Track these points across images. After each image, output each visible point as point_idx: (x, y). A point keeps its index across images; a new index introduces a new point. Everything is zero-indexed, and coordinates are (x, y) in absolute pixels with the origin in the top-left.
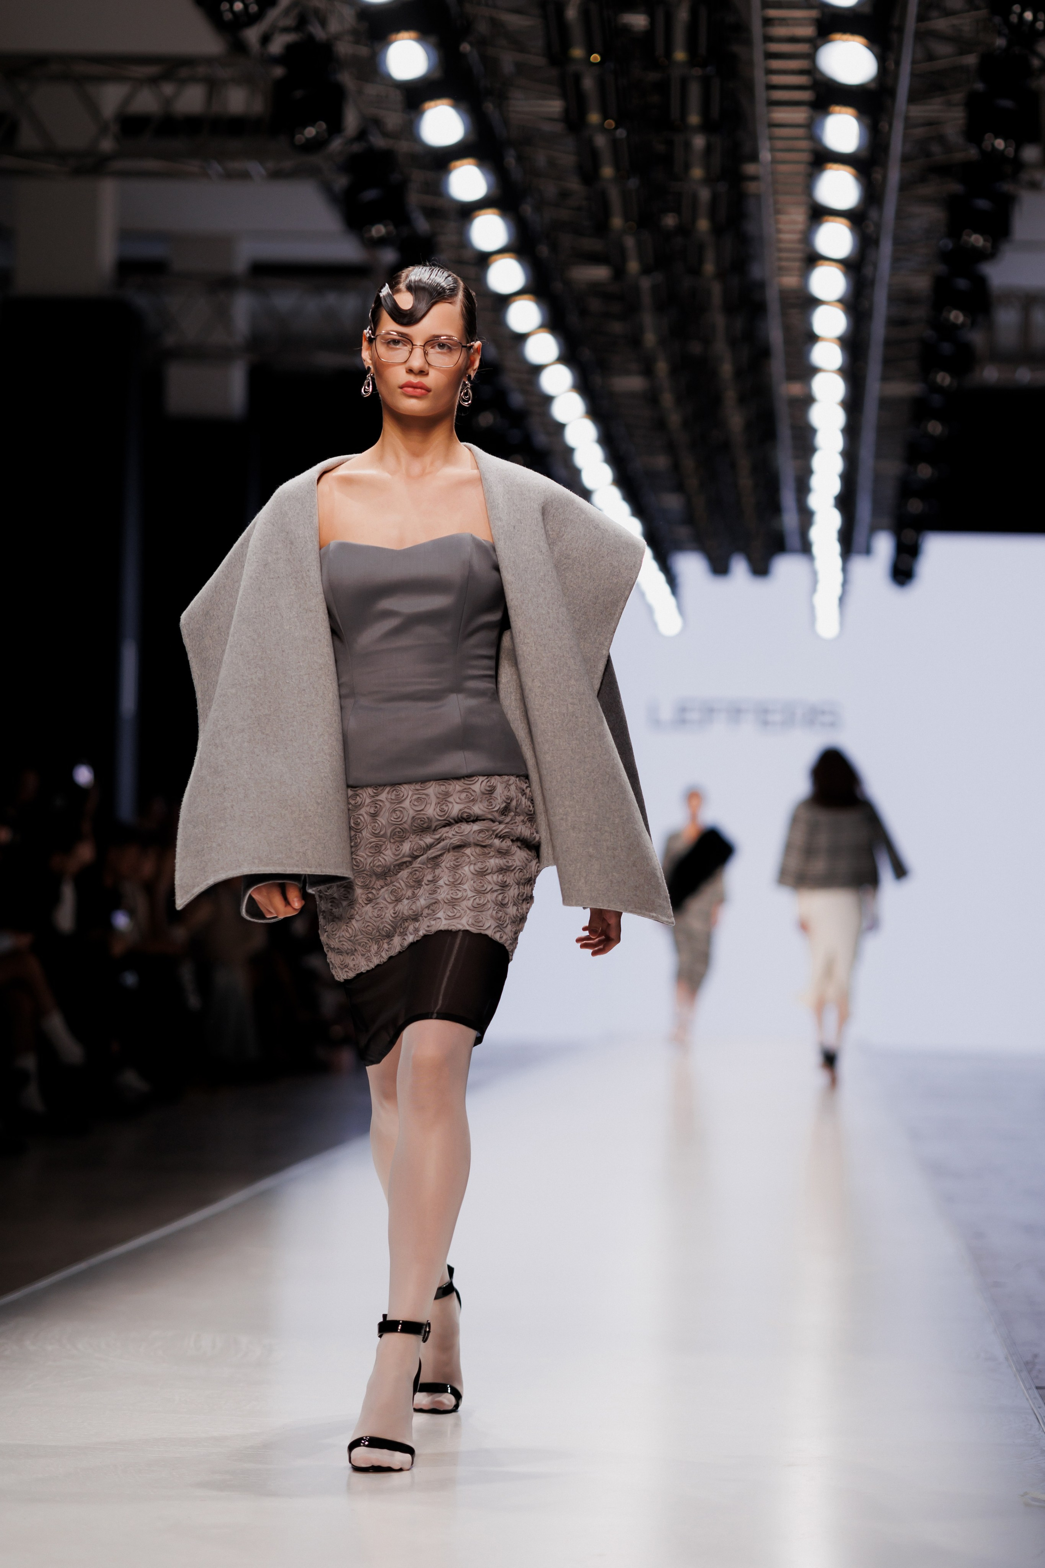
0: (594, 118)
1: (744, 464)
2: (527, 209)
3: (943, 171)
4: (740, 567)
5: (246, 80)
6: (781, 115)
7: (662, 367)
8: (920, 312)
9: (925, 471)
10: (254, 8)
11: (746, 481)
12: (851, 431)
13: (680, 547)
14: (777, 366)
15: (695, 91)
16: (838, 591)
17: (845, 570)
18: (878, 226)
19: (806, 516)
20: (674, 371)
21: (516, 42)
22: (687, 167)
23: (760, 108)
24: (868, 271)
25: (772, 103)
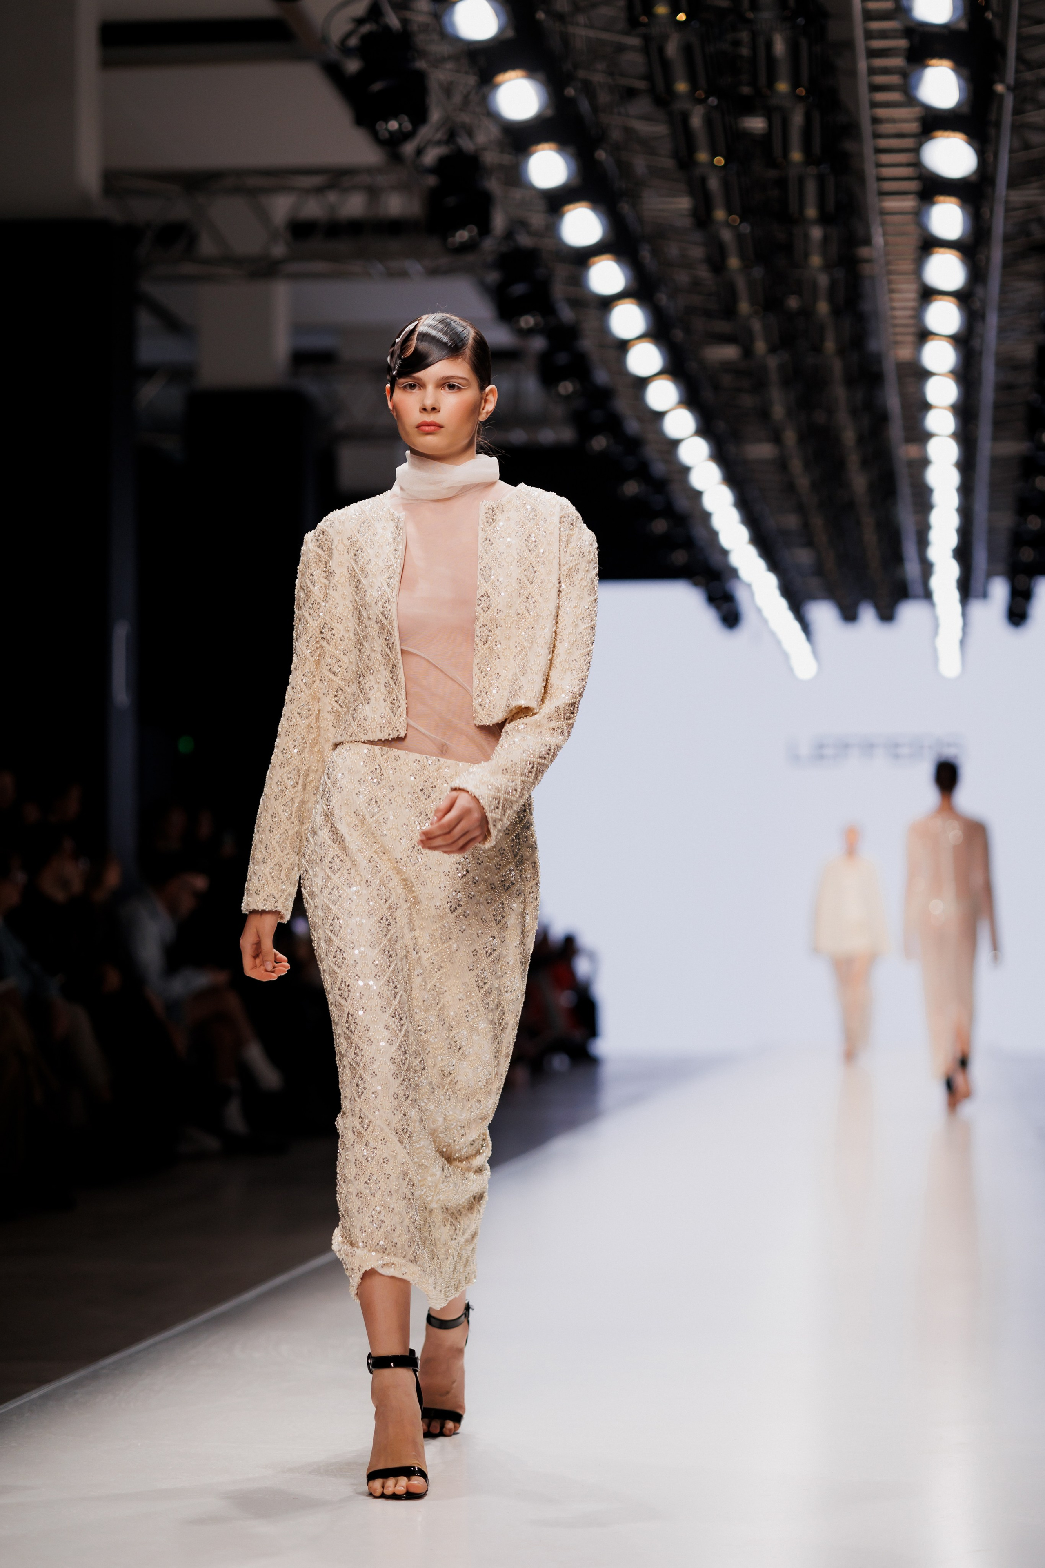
0: (720, 214)
1: (868, 521)
2: (663, 298)
4: (868, 615)
5: (403, 187)
6: (891, 204)
7: (790, 437)
8: (1025, 378)
9: (1034, 523)
10: (408, 126)
11: (870, 536)
12: (966, 490)
13: (813, 597)
14: (896, 430)
15: (811, 188)
16: (958, 634)
17: (964, 614)
18: (984, 302)
19: (927, 568)
20: (802, 439)
21: (647, 145)
22: (806, 255)
23: (872, 198)
24: (976, 343)
25: (883, 194)
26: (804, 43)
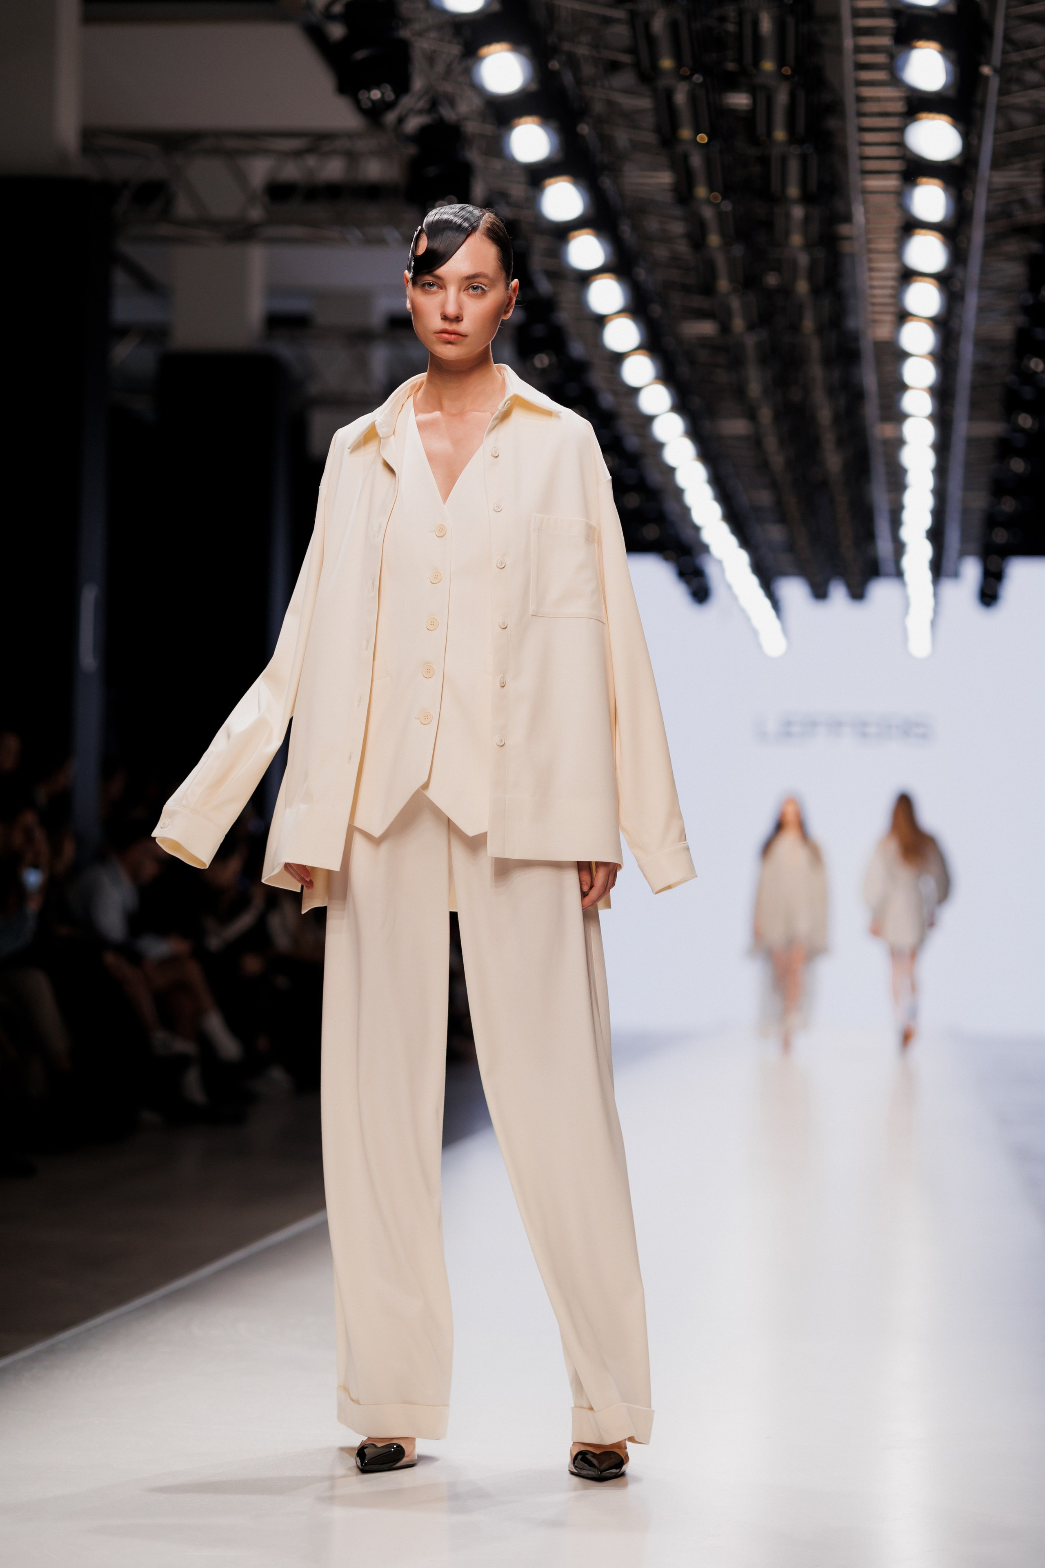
0: (701, 192)
1: (841, 500)
2: (641, 274)
3: (1023, 231)
4: (838, 593)
5: (382, 153)
6: (873, 183)
7: (766, 414)
8: (1003, 360)
9: (1008, 505)
10: (390, 96)
11: (843, 514)
12: (941, 471)
13: (784, 573)
14: (871, 409)
15: (794, 167)
16: (929, 614)
17: (936, 595)
18: (964, 283)
19: (899, 548)
20: (777, 417)
21: (630, 118)
22: (787, 234)
23: (854, 176)
24: (955, 325)
25: (865, 172)
26: (790, 21)
